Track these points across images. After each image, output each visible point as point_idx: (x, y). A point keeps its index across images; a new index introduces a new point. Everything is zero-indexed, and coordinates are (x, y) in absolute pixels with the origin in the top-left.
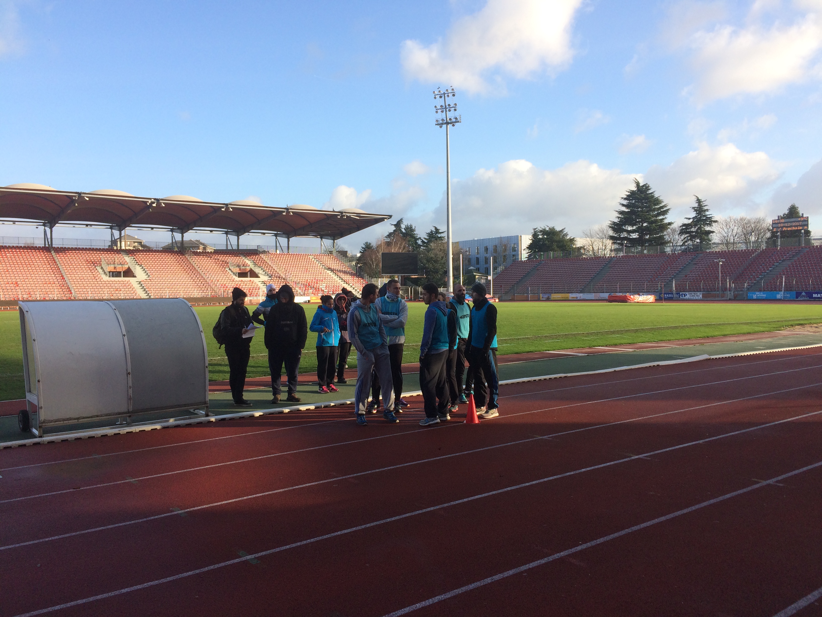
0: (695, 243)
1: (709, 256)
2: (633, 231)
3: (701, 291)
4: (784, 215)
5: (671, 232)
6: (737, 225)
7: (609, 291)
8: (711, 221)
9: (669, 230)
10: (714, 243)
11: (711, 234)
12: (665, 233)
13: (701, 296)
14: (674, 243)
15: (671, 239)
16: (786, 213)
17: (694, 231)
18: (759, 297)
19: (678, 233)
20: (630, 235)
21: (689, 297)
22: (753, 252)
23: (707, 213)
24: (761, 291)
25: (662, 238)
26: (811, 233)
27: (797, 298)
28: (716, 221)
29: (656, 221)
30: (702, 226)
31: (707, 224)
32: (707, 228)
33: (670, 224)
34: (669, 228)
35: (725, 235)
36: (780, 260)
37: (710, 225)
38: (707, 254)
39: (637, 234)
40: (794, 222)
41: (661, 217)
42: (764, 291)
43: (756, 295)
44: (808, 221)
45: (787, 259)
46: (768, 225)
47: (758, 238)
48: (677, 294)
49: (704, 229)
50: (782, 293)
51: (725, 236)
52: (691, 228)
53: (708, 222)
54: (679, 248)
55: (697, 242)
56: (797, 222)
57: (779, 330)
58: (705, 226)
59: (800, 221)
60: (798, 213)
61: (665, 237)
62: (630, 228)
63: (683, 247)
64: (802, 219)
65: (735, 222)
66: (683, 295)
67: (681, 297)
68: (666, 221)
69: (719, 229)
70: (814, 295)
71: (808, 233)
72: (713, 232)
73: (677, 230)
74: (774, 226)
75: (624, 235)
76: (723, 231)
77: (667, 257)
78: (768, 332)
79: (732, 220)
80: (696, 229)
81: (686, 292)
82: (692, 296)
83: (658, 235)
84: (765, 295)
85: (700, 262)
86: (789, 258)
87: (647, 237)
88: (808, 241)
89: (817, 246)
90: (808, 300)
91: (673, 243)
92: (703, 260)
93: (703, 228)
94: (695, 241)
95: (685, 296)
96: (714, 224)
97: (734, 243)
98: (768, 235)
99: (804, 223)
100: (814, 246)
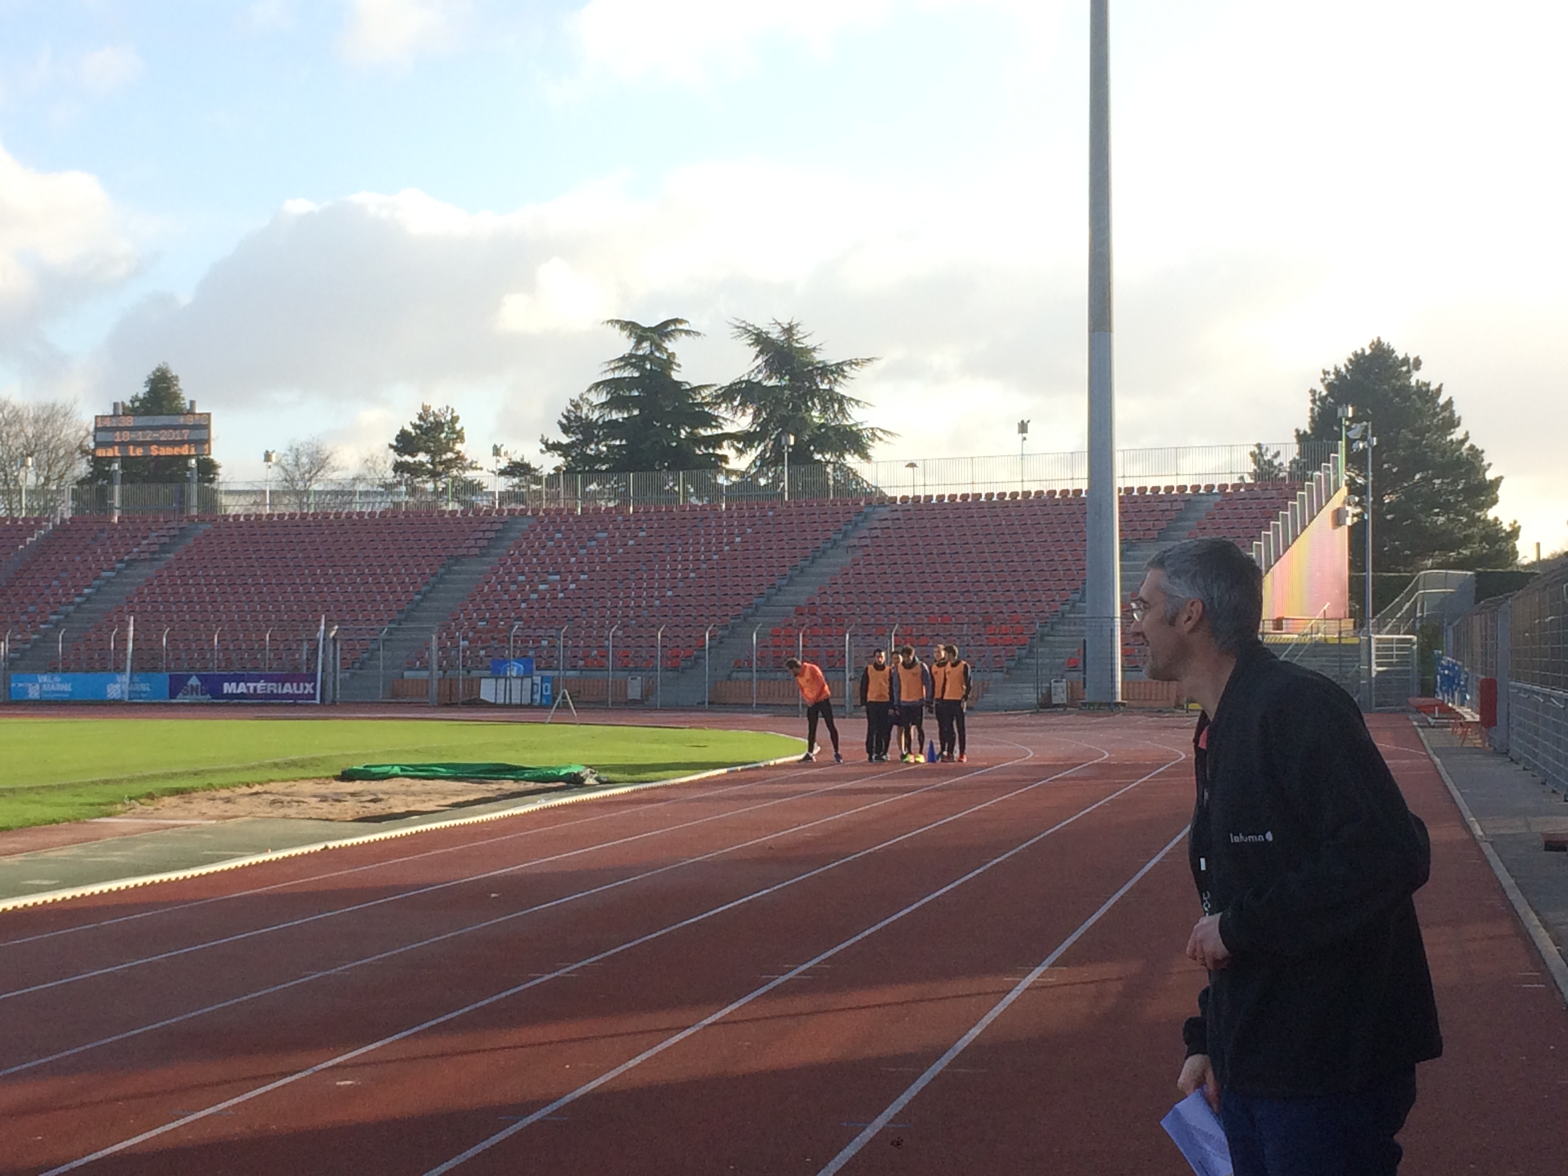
4: (132, 402)
16: (141, 396)
18: (48, 692)
22: (29, 526)
24: (54, 670)
26: (220, 471)
27: (173, 695)
36: (121, 561)
40: (166, 427)
42: (66, 670)
43: (37, 686)
44: (207, 427)
45: (143, 556)
46: (82, 433)
47: (47, 479)
50: (125, 678)
56: (175, 428)
57: (109, 815)
59: (185, 427)
60: (176, 396)
64: (190, 420)
70: (226, 685)
71: (208, 468)
74: (102, 437)
78: (69, 821)
84: (67, 687)
86: (148, 556)
88: (209, 500)
89: (236, 517)
90: (207, 704)
98: (82, 468)
99: (196, 435)
100: (229, 515)
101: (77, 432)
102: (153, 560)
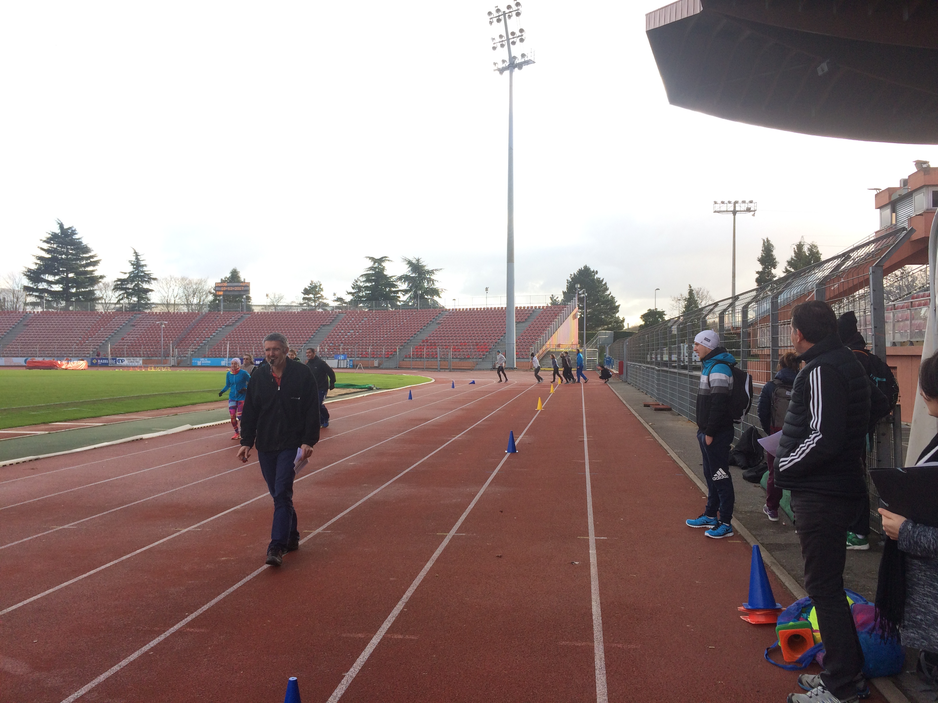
0: (132, 301)
1: (148, 317)
2: (57, 282)
3: (140, 357)
4: (226, 279)
5: (103, 286)
6: (178, 285)
7: (25, 355)
8: (150, 278)
9: (101, 284)
10: (153, 304)
11: (150, 293)
12: (96, 287)
13: (141, 362)
14: (107, 300)
15: (103, 295)
16: (228, 277)
17: (130, 287)
18: (203, 363)
19: (112, 288)
20: (51, 287)
21: (127, 363)
22: (195, 315)
23: (145, 269)
24: (205, 357)
25: (92, 292)
26: (252, 299)
28: (155, 279)
29: (86, 272)
31: (146, 281)
32: (145, 286)
33: (102, 277)
34: (100, 282)
35: (166, 295)
36: (224, 325)
37: (148, 282)
38: (146, 315)
39: (61, 286)
40: (237, 286)
41: (90, 268)
42: (209, 357)
43: (200, 362)
44: (249, 287)
45: (230, 324)
46: (210, 287)
47: (200, 301)
48: (113, 359)
49: (142, 286)
50: (227, 359)
51: (166, 297)
52: (127, 284)
53: (147, 279)
54: (113, 306)
55: (134, 301)
56: (239, 286)
58: (143, 284)
59: (242, 286)
60: (239, 277)
61: (95, 292)
62: (51, 278)
63: (118, 306)
64: (244, 285)
65: (176, 282)
66: (120, 361)
67: (117, 363)
68: (96, 274)
69: (159, 287)
71: (248, 298)
72: (151, 290)
73: (110, 284)
74: (217, 289)
75: (42, 286)
76: (163, 290)
77: (100, 316)
79: (173, 279)
80: (133, 286)
81: (124, 357)
82: (131, 362)
83: (87, 290)
84: (209, 362)
85: (139, 324)
86: (232, 324)
87: (74, 290)
88: (249, 307)
89: (258, 313)
91: (105, 300)
92: (142, 321)
94: (131, 299)
95: (122, 362)
96: (152, 281)
97: (174, 304)
98: (211, 298)
99: (246, 288)
100: (255, 312)
101: (209, 287)
102: (233, 325)
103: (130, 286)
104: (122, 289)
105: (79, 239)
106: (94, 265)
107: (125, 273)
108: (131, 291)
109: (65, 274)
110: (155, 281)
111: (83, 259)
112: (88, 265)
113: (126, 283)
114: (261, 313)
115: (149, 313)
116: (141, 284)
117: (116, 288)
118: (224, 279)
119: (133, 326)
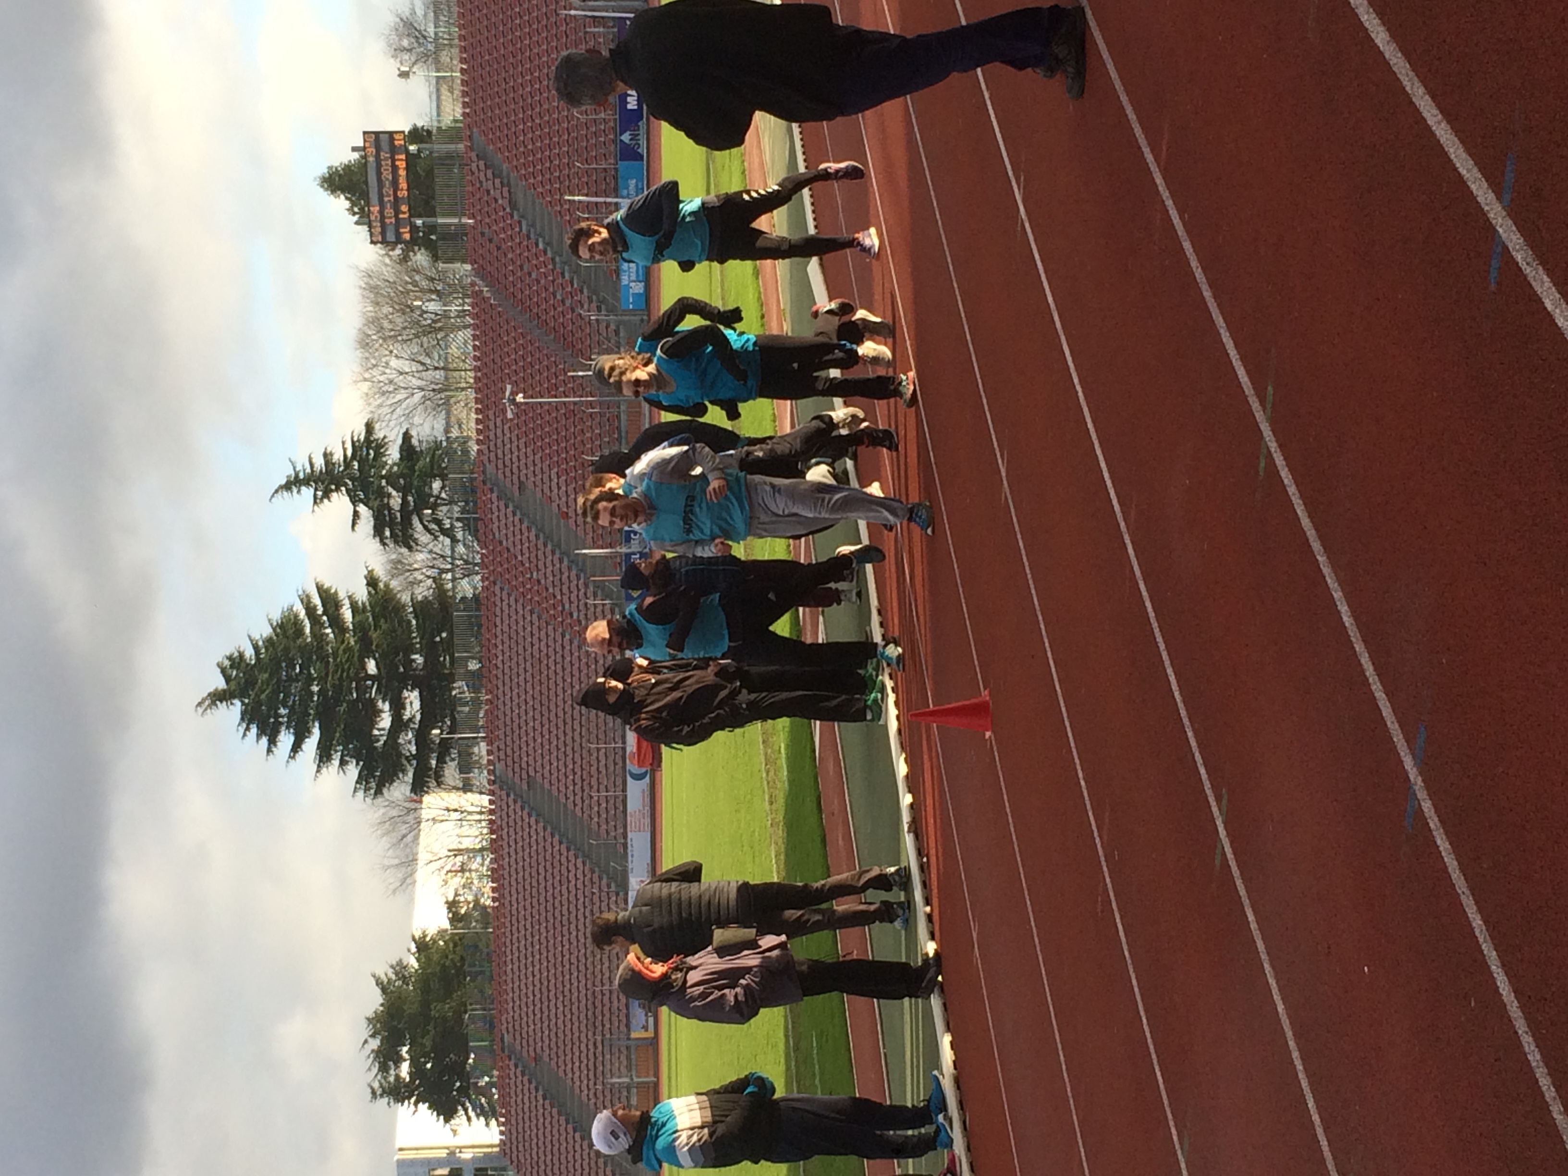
0: (443, 495)
1: (492, 444)
2: (398, 707)
4: (356, 209)
5: (401, 578)
6: (384, 360)
7: (619, 782)
8: (368, 442)
9: (394, 584)
10: (447, 431)
11: (414, 442)
12: (405, 598)
14: (442, 566)
15: (429, 577)
16: (347, 203)
17: (400, 501)
18: (638, 276)
19: (404, 550)
20: (410, 720)
22: (480, 303)
23: (338, 456)
25: (421, 608)
26: (420, 124)
27: (641, 157)
28: (370, 428)
29: (360, 627)
30: (384, 472)
31: (379, 455)
32: (393, 454)
33: (372, 582)
34: (387, 585)
35: (418, 396)
36: (511, 214)
37: (380, 447)
38: (486, 452)
39: (406, 694)
40: (378, 174)
41: (347, 614)
43: (632, 284)
44: (377, 135)
45: (506, 194)
46: (388, 260)
48: (628, 540)
49: (395, 464)
51: (424, 396)
52: (390, 509)
53: (371, 452)
54: (461, 549)
55: (443, 488)
56: (378, 166)
58: (386, 463)
59: (377, 156)
60: (348, 168)
61: (420, 598)
62: (385, 721)
63: (459, 535)
64: (371, 151)
65: (374, 366)
68: (362, 594)
69: (394, 416)
70: (629, 107)
71: (417, 135)
72: (407, 436)
73: (394, 556)
74: (390, 236)
75: (408, 742)
76: (404, 405)
77: (495, 583)
79: (367, 375)
80: (394, 493)
83: (414, 622)
85: (515, 470)
86: (505, 189)
87: (419, 659)
88: (448, 133)
89: (465, 105)
91: (443, 571)
92: (508, 463)
93: (391, 467)
94: (438, 497)
96: (379, 434)
97: (449, 369)
98: (421, 258)
99: (385, 145)
100: (464, 114)
101: (385, 264)
102: (509, 185)
103: (396, 501)
104: (406, 523)
105: (256, 647)
106: (337, 605)
107: (356, 515)
108: (410, 498)
109: (369, 682)
110: (377, 426)
111: (319, 637)
112: (336, 622)
113: (386, 512)
114: (465, 94)
115: (478, 442)
116: (387, 467)
117: (405, 540)
118: (356, 217)
119: (522, 486)
